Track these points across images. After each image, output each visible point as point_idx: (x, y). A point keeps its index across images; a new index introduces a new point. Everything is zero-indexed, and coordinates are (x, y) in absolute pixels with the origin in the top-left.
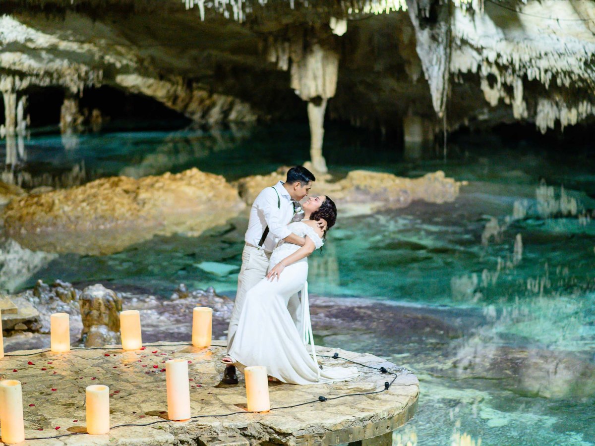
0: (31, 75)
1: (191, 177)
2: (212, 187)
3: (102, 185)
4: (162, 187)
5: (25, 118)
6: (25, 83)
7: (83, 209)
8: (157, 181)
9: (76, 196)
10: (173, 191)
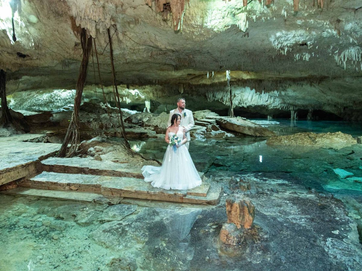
0: (298, 106)
1: (338, 134)
2: (346, 138)
3: (301, 134)
4: (326, 137)
5: (296, 117)
6: (297, 108)
7: (292, 142)
8: (324, 135)
9: (290, 137)
10: (330, 139)
